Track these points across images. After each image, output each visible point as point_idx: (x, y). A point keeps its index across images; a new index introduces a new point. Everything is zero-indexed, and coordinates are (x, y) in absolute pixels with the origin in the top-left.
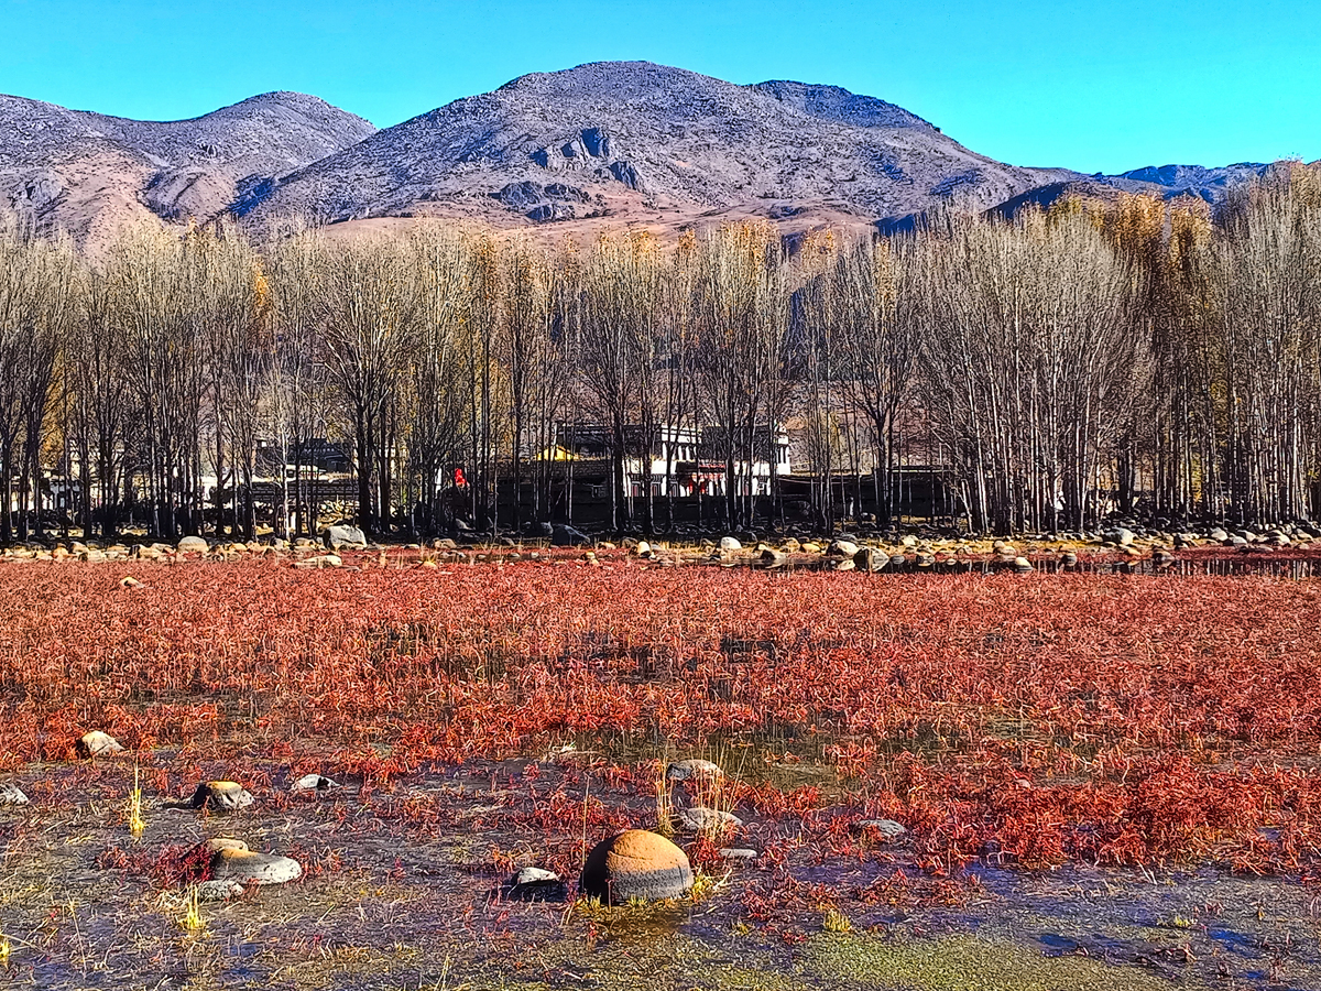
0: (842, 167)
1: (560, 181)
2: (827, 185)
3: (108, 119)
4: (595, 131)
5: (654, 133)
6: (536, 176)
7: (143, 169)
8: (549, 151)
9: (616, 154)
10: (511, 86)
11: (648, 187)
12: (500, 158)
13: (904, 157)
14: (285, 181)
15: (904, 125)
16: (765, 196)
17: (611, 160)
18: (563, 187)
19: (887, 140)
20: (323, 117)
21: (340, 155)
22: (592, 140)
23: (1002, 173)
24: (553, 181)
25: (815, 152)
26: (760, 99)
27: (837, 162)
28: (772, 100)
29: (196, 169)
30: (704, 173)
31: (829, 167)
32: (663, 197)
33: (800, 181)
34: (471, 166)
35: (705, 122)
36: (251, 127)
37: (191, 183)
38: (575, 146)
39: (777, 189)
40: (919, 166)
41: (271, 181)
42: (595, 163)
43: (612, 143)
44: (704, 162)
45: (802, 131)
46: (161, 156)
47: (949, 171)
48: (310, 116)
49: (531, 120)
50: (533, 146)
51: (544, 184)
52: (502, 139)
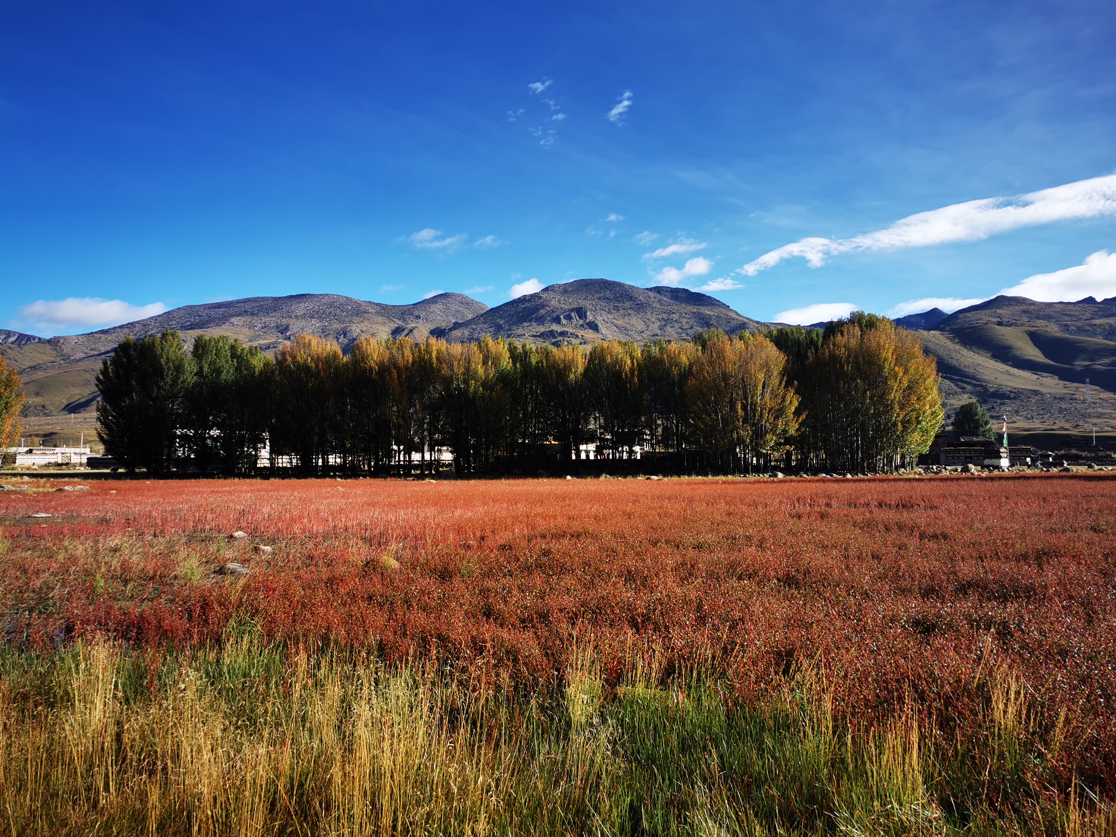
0: (687, 323)
1: (566, 329)
2: (680, 330)
3: (378, 304)
4: (581, 308)
5: (606, 309)
6: (555, 327)
7: (392, 325)
8: (562, 317)
9: (590, 318)
10: (546, 289)
11: (603, 332)
12: (541, 320)
13: (714, 318)
14: (450, 330)
15: (713, 305)
16: (654, 335)
17: (588, 321)
18: (567, 332)
19: (707, 311)
20: (467, 302)
21: (473, 319)
22: (581, 313)
23: (757, 325)
24: (563, 329)
25: (675, 317)
26: (652, 294)
27: (684, 321)
28: (656, 294)
29: (413, 325)
30: (628, 326)
31: (681, 323)
32: (610, 336)
33: (669, 329)
34: (528, 324)
35: (628, 304)
36: (437, 308)
37: (411, 331)
38: (573, 314)
39: (659, 332)
40: (721, 322)
41: (445, 329)
42: (581, 322)
43: (588, 313)
44: (628, 321)
45: (669, 308)
46: (399, 319)
47: (733, 324)
48: (461, 303)
49: (554, 303)
50: (555, 315)
51: (559, 331)
52: (542, 312)
